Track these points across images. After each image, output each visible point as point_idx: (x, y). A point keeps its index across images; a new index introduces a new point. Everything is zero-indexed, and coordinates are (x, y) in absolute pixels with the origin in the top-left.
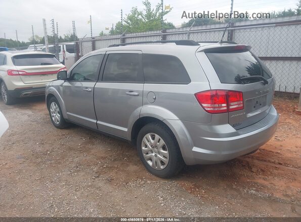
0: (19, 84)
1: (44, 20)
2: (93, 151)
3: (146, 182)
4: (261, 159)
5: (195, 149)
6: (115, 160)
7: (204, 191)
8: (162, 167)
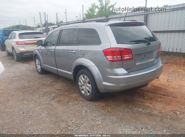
0: (22, 49)
1: (40, 13)
2: (55, 86)
3: (79, 102)
4: (153, 92)
5: (104, 83)
6: (66, 91)
7: (110, 108)
8: (88, 94)
